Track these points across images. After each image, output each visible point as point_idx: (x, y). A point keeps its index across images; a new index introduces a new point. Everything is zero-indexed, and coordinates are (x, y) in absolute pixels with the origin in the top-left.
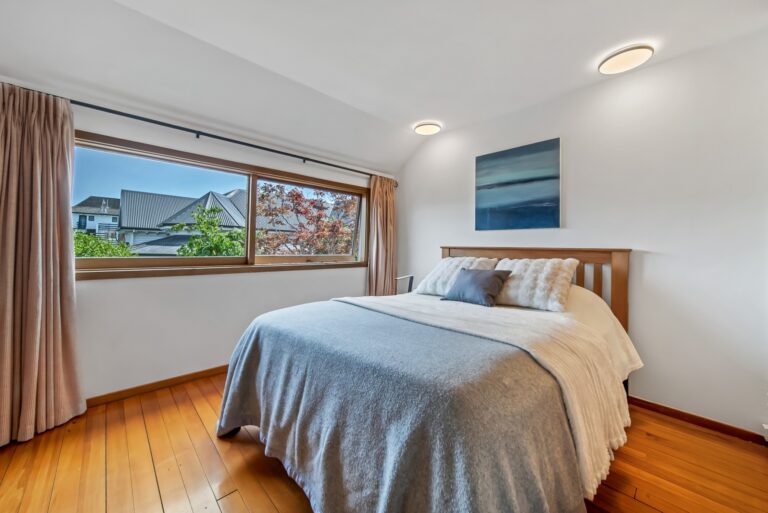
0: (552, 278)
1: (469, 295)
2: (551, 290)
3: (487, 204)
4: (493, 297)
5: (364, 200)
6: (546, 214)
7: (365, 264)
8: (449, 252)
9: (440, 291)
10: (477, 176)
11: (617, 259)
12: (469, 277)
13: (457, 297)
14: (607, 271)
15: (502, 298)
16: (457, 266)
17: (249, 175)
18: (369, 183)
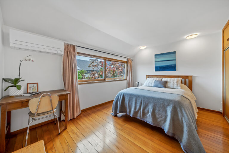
0: (177, 82)
1: (159, 86)
2: (178, 85)
3: (158, 65)
4: (165, 86)
5: (126, 64)
6: (173, 68)
7: (127, 80)
8: (148, 76)
9: (150, 85)
10: (155, 59)
11: (190, 78)
12: (158, 82)
13: (156, 86)
14: (187, 80)
15: (167, 86)
16: (153, 80)
17: (104, 60)
18: (127, 60)
